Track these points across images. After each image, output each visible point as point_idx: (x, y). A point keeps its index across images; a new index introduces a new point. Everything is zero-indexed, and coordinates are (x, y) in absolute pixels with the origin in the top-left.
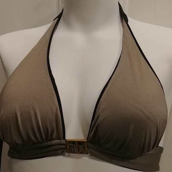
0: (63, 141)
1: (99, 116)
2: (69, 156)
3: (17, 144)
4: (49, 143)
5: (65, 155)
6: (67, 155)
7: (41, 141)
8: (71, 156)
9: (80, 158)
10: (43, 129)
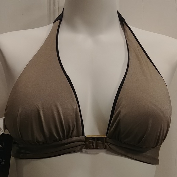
0: (82, 138)
1: (119, 112)
2: (86, 152)
3: (38, 142)
4: (69, 140)
5: (82, 151)
6: (84, 152)
7: (63, 138)
8: (88, 153)
9: (97, 154)
10: (65, 126)
